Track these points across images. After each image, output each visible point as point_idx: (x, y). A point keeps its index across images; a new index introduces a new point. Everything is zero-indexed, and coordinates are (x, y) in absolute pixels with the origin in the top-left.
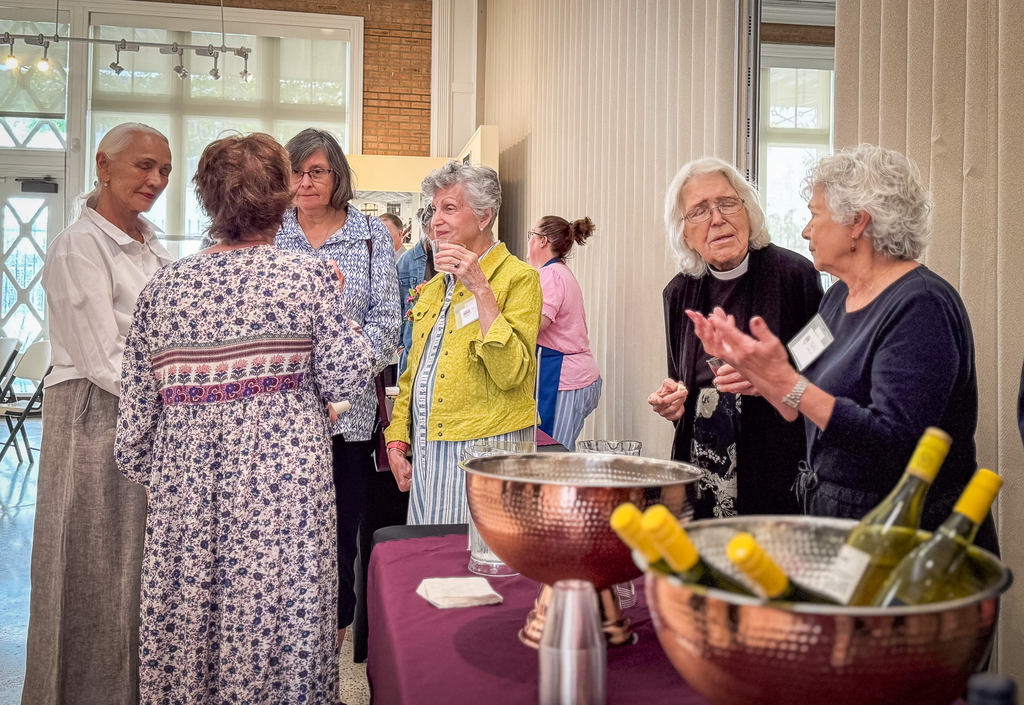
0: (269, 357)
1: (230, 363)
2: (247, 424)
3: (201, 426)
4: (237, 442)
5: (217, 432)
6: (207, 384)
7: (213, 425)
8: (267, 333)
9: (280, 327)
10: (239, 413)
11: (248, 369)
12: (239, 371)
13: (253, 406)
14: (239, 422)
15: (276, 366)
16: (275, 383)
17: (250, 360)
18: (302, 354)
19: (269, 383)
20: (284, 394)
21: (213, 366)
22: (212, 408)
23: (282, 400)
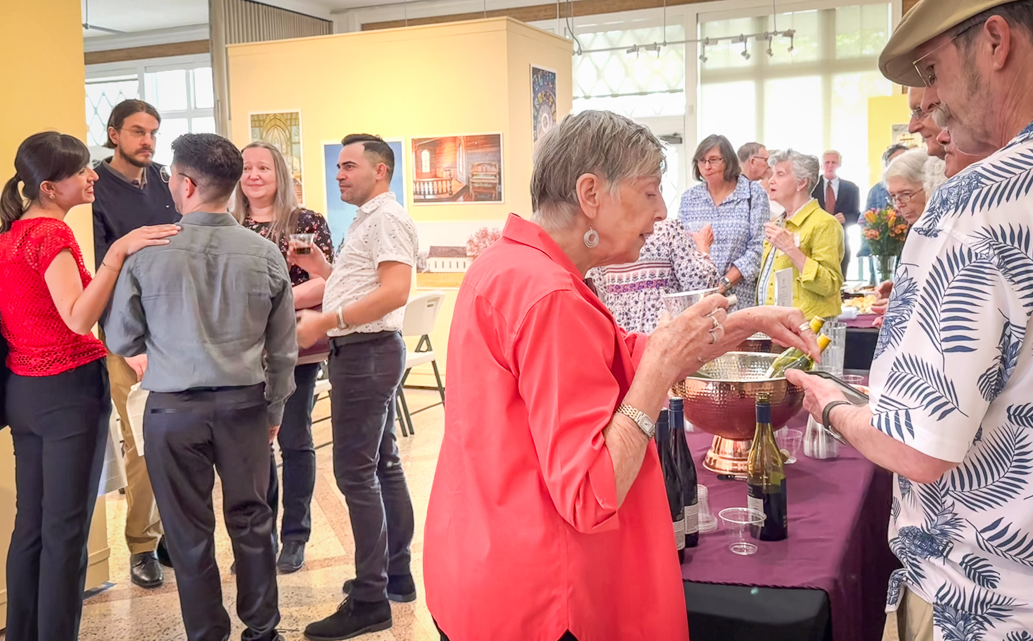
0: (648, 270)
1: (631, 273)
2: (640, 303)
3: (621, 304)
4: (636, 313)
5: (627, 307)
6: (622, 284)
7: (625, 304)
8: (647, 258)
9: (653, 255)
10: (636, 298)
11: (639, 277)
12: (635, 278)
13: (642, 294)
14: (637, 302)
15: (652, 275)
16: (652, 283)
17: (640, 271)
18: (665, 269)
19: (649, 283)
20: (658, 289)
21: (625, 274)
22: (625, 294)
23: (657, 292)
